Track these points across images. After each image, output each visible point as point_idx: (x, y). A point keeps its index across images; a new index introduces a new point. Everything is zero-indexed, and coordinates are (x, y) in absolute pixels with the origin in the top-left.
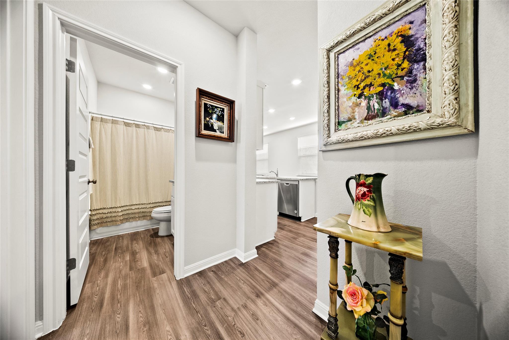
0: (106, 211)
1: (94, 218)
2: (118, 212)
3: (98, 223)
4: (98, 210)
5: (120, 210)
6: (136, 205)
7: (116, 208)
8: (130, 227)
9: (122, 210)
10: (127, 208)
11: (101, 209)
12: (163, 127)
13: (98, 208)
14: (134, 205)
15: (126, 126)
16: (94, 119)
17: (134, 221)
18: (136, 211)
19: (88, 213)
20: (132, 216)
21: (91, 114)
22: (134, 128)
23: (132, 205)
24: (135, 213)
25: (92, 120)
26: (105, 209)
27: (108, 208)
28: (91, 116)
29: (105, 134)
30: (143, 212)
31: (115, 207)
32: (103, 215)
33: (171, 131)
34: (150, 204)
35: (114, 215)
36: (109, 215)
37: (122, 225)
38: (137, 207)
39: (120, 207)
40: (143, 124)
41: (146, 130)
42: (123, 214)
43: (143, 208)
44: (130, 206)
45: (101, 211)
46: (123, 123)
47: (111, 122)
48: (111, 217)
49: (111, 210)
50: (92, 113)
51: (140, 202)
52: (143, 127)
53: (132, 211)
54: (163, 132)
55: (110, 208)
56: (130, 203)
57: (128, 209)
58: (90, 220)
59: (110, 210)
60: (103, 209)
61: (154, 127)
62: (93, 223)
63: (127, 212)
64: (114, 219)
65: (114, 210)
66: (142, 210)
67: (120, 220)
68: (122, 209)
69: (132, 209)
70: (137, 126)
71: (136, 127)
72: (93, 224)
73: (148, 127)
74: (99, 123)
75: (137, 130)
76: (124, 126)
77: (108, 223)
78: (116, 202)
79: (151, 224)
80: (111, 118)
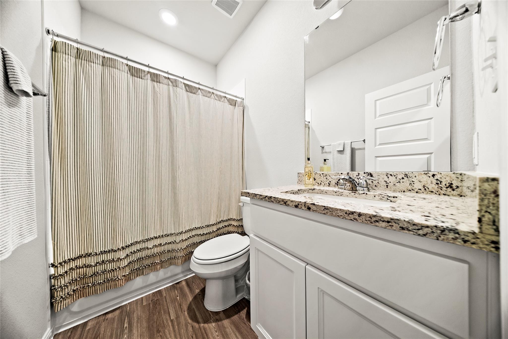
0: (92, 261)
1: (63, 282)
2: (119, 259)
3: (74, 291)
4: (73, 260)
5: (122, 255)
6: (156, 238)
7: (115, 251)
8: (145, 285)
9: (127, 255)
10: (138, 247)
11: (80, 257)
12: (201, 87)
13: (73, 256)
14: (152, 239)
15: (132, 75)
16: (59, 47)
17: (152, 270)
18: (156, 250)
19: (48, 271)
20: (148, 262)
21: (51, 36)
22: (149, 82)
23: (148, 240)
24: (153, 256)
25: (54, 49)
26: (89, 256)
27: (96, 254)
28: (52, 39)
29: (88, 88)
30: (169, 251)
31: (112, 250)
32: (86, 271)
33: (213, 95)
34: (181, 233)
35: (109, 267)
36: (100, 268)
37: (130, 283)
38: (157, 242)
39: (123, 248)
40: (166, 75)
41: (171, 88)
42: (131, 262)
43: (169, 243)
44: (143, 241)
45: (80, 262)
46: (127, 68)
47: (101, 63)
48: (103, 272)
49: (104, 257)
50: (54, 34)
51: (163, 231)
52: (166, 81)
53: (148, 252)
54: (200, 97)
55: (102, 253)
56: (144, 236)
57: (141, 249)
58: (52, 290)
59: (100, 258)
60: (85, 257)
61: (186, 85)
62: (59, 294)
63: (139, 255)
64: (109, 276)
65: (110, 256)
66: (167, 248)
67: (125, 276)
68: (128, 251)
69: (148, 248)
70: (155, 78)
71: (152, 80)
72: (62, 297)
73: (175, 83)
74: (73, 60)
75: (154, 87)
76: (129, 75)
77: (98, 287)
78: (114, 238)
79: (183, 272)
80: (102, 54)
